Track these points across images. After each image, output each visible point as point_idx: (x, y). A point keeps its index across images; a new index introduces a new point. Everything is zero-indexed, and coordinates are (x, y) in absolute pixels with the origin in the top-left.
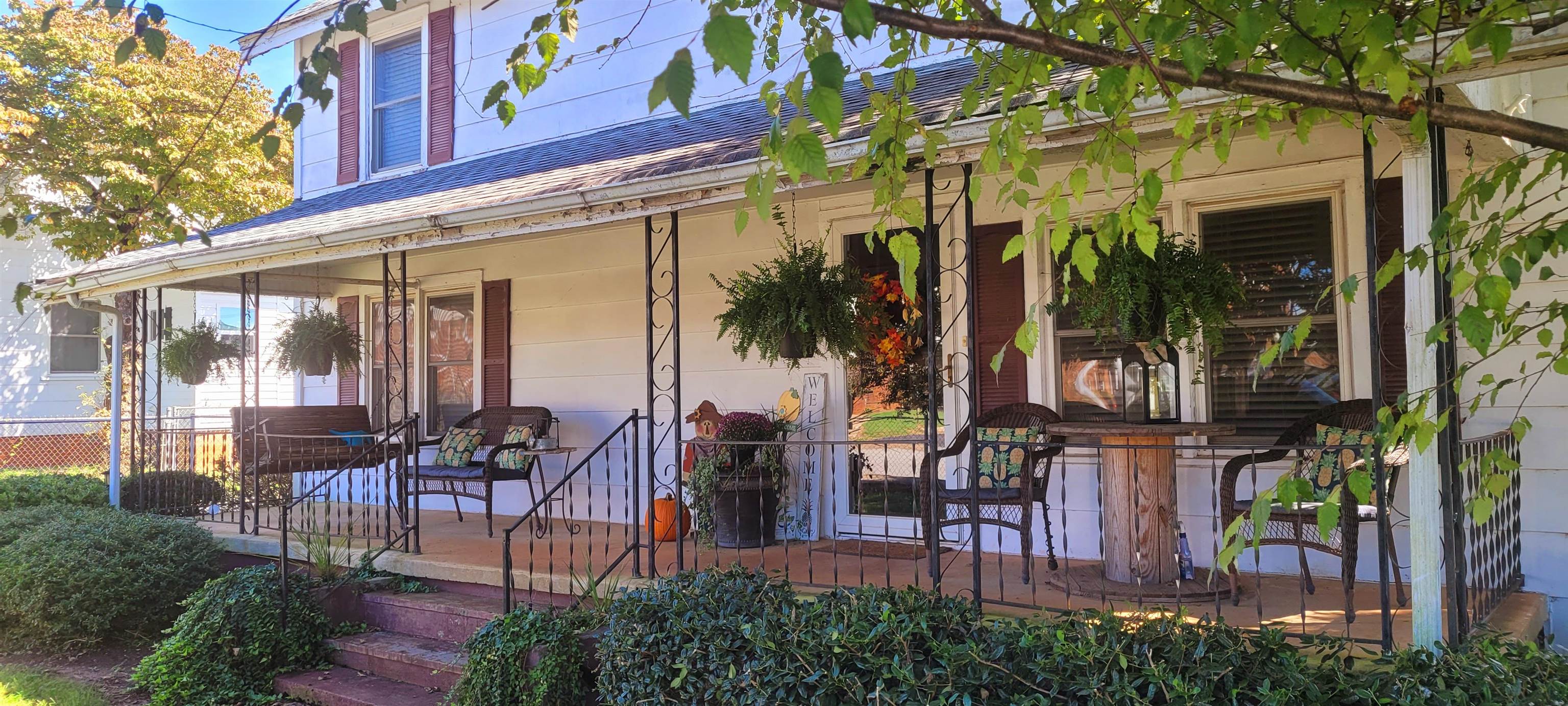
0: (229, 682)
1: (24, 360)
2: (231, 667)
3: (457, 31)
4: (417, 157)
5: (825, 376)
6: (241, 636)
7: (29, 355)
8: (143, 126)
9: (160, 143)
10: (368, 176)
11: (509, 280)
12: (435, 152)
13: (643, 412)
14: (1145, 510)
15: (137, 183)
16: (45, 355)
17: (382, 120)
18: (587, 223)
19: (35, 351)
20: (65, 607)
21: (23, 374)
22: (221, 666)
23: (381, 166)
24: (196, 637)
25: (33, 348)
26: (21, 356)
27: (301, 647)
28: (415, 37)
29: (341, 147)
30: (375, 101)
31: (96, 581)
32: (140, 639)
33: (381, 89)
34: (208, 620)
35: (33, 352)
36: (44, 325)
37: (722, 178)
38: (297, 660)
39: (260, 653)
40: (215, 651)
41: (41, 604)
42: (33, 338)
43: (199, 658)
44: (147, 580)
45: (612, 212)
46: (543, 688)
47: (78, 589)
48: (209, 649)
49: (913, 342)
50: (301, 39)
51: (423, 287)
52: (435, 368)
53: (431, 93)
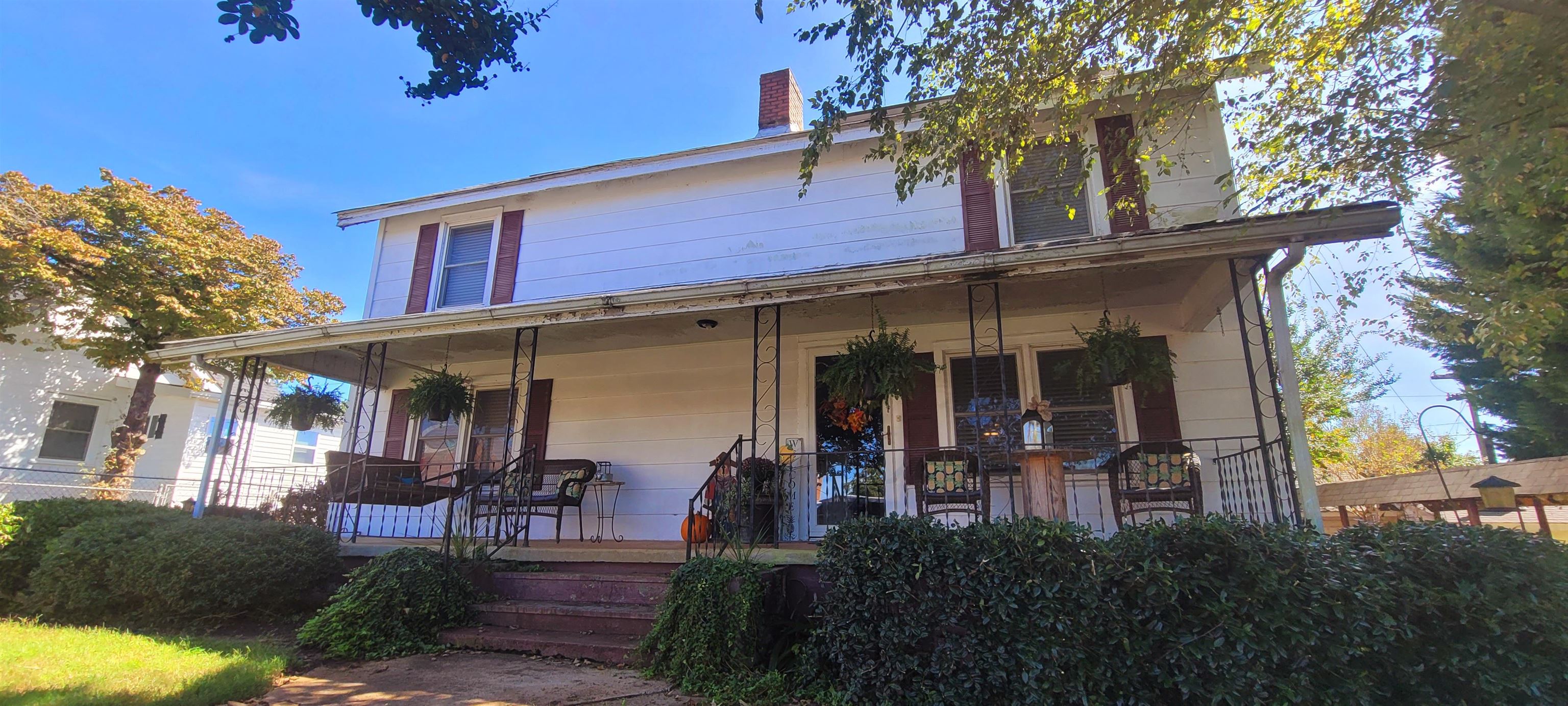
0: (403, 635)
1: (20, 445)
2: (404, 623)
3: (524, 224)
4: (480, 299)
5: (801, 439)
6: (413, 599)
7: (26, 441)
8: (198, 275)
9: (209, 289)
10: (433, 310)
11: (552, 380)
12: (497, 296)
13: (748, 435)
14: (1057, 500)
15: (181, 315)
16: (39, 442)
17: (449, 274)
18: (740, 305)
19: (33, 438)
20: (208, 585)
21: (17, 455)
22: (396, 622)
23: (444, 304)
24: (368, 601)
25: (31, 435)
26: (19, 441)
27: (458, 608)
28: (489, 227)
29: (412, 290)
30: (447, 263)
31: (242, 564)
32: (270, 616)
33: (452, 255)
34: (381, 585)
35: (30, 439)
36: (44, 420)
37: (863, 276)
38: (454, 620)
39: (429, 612)
40: (388, 609)
41: (183, 583)
42: (33, 428)
43: (373, 616)
44: (287, 566)
45: (762, 298)
46: (747, 606)
47: (222, 571)
48: (383, 608)
49: (867, 417)
50: (387, 219)
51: (474, 383)
52: (475, 439)
53: (499, 260)
